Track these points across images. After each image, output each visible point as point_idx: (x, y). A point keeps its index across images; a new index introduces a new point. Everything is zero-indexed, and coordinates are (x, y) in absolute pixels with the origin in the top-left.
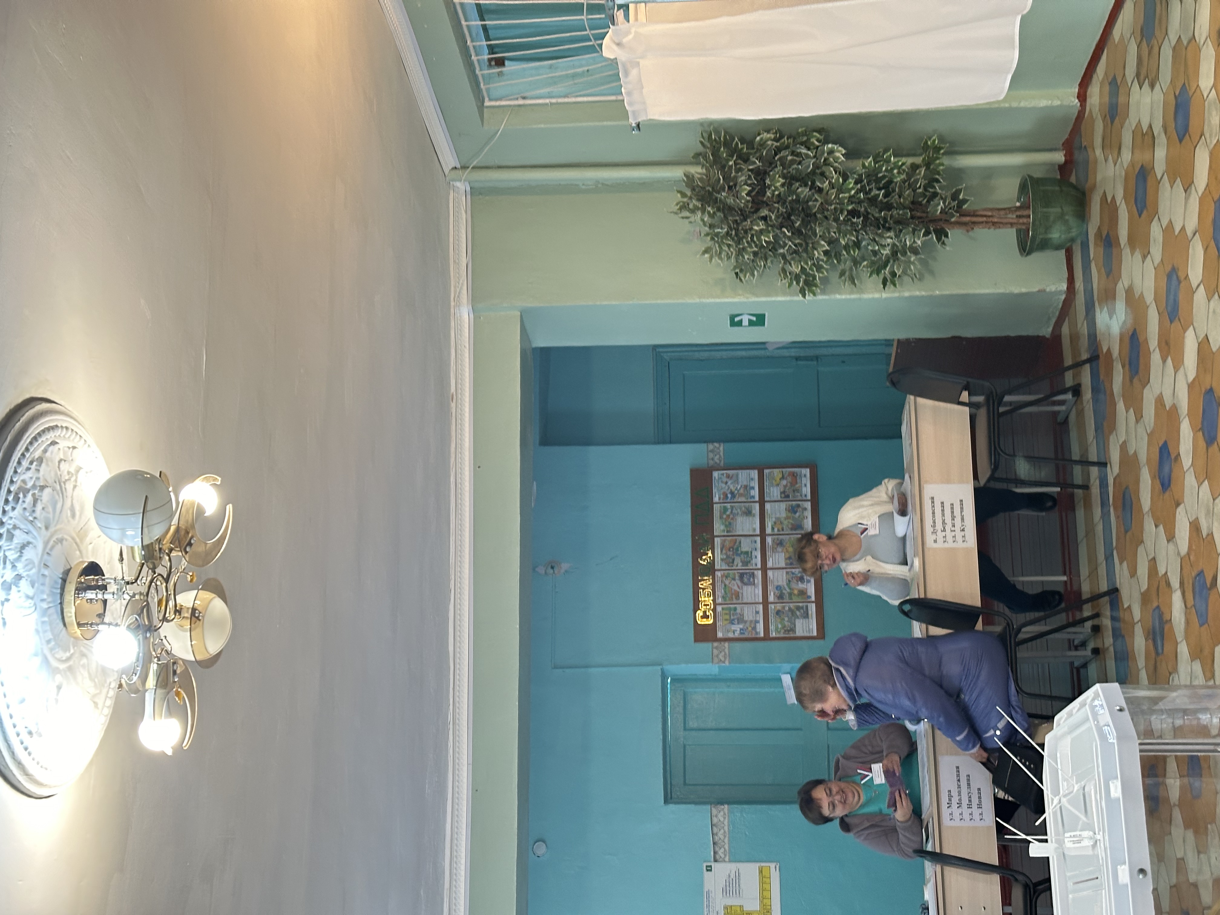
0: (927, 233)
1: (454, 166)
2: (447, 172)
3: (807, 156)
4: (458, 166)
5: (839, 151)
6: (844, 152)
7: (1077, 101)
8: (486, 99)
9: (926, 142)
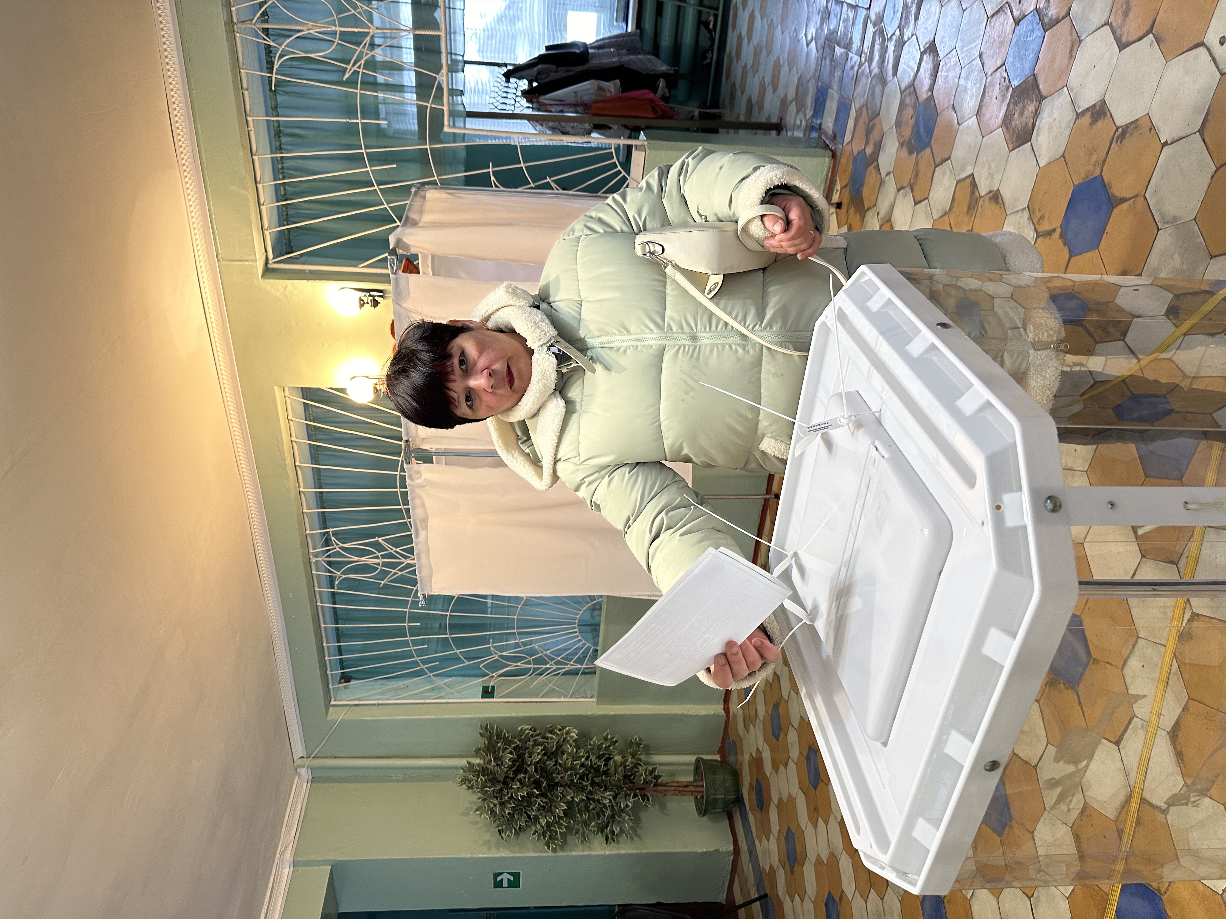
0: (635, 796)
1: (302, 755)
2: (295, 759)
3: (552, 738)
4: (305, 756)
5: (574, 732)
6: (577, 732)
7: (723, 712)
8: (333, 699)
9: (631, 741)
